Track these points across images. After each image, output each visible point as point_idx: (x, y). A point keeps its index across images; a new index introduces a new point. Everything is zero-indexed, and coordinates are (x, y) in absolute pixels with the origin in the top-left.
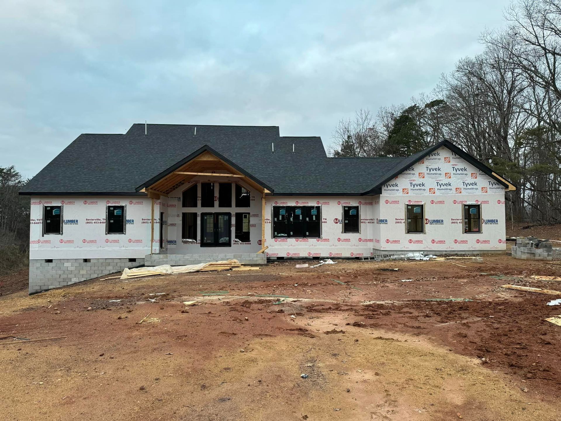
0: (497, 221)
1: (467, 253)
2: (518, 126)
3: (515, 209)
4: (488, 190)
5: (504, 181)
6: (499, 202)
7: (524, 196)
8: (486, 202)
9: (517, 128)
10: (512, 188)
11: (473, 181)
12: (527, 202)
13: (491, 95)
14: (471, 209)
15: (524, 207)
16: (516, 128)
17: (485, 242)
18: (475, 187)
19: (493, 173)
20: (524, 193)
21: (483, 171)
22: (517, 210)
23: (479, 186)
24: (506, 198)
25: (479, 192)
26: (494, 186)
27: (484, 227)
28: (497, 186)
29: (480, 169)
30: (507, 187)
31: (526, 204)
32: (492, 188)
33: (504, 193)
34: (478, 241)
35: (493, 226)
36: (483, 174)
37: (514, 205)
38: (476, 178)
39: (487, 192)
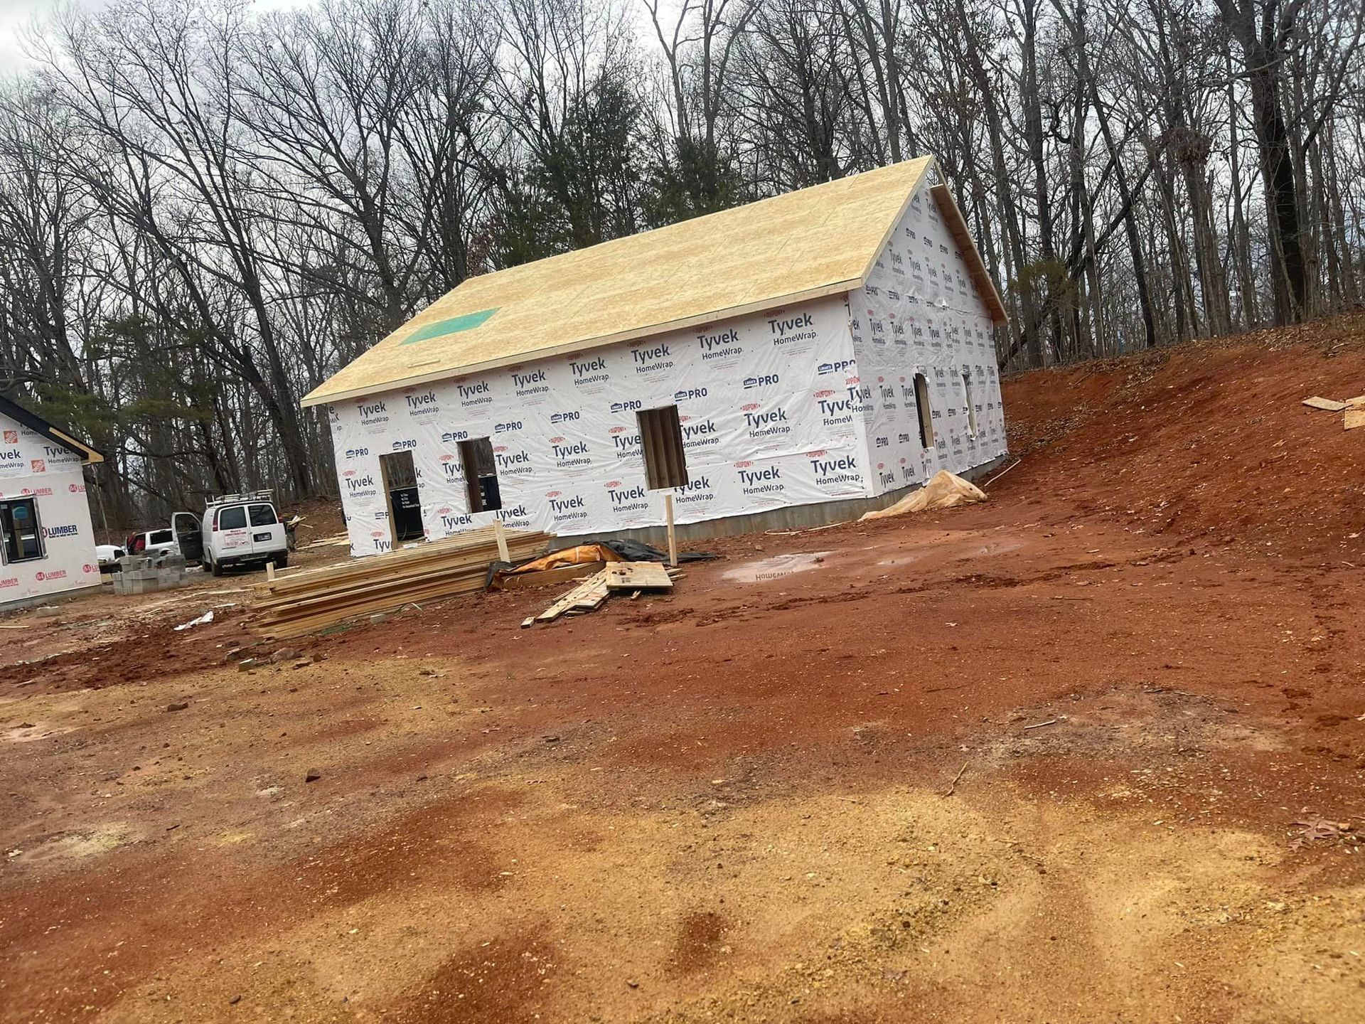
0: (74, 527)
1: (20, 605)
2: (86, 299)
3: (110, 501)
4: (47, 465)
5: (76, 444)
6: (73, 488)
7: (125, 468)
8: (46, 491)
9: (86, 304)
10: (95, 457)
11: (9, 448)
12: (135, 483)
13: (8, 219)
14: (14, 511)
15: (129, 496)
16: (81, 302)
17: (56, 575)
18: (15, 460)
19: (51, 430)
20: (125, 463)
21: (29, 426)
22: (114, 502)
23: (26, 457)
24: (86, 479)
25: (27, 472)
26: (58, 456)
27: (49, 544)
28: (63, 456)
29: (22, 423)
30: (85, 456)
31: (132, 487)
32: (54, 462)
33: (81, 469)
34: (40, 576)
35: (68, 539)
36: (30, 433)
37: (104, 491)
38: (16, 441)
39: (43, 470)
